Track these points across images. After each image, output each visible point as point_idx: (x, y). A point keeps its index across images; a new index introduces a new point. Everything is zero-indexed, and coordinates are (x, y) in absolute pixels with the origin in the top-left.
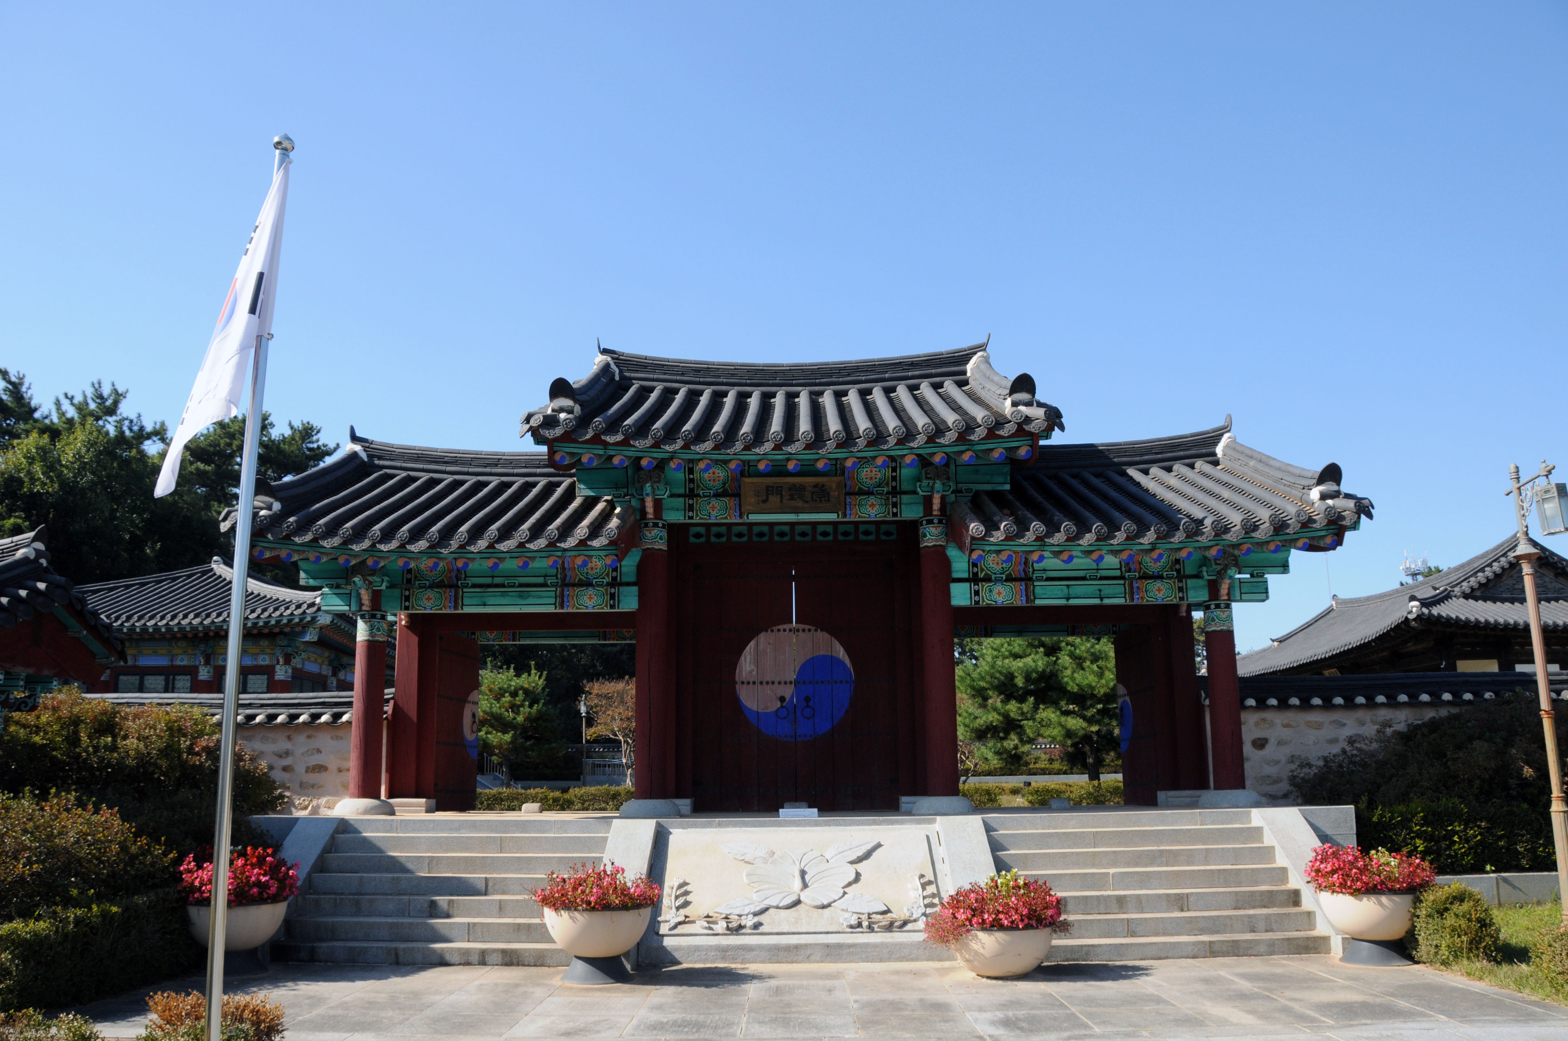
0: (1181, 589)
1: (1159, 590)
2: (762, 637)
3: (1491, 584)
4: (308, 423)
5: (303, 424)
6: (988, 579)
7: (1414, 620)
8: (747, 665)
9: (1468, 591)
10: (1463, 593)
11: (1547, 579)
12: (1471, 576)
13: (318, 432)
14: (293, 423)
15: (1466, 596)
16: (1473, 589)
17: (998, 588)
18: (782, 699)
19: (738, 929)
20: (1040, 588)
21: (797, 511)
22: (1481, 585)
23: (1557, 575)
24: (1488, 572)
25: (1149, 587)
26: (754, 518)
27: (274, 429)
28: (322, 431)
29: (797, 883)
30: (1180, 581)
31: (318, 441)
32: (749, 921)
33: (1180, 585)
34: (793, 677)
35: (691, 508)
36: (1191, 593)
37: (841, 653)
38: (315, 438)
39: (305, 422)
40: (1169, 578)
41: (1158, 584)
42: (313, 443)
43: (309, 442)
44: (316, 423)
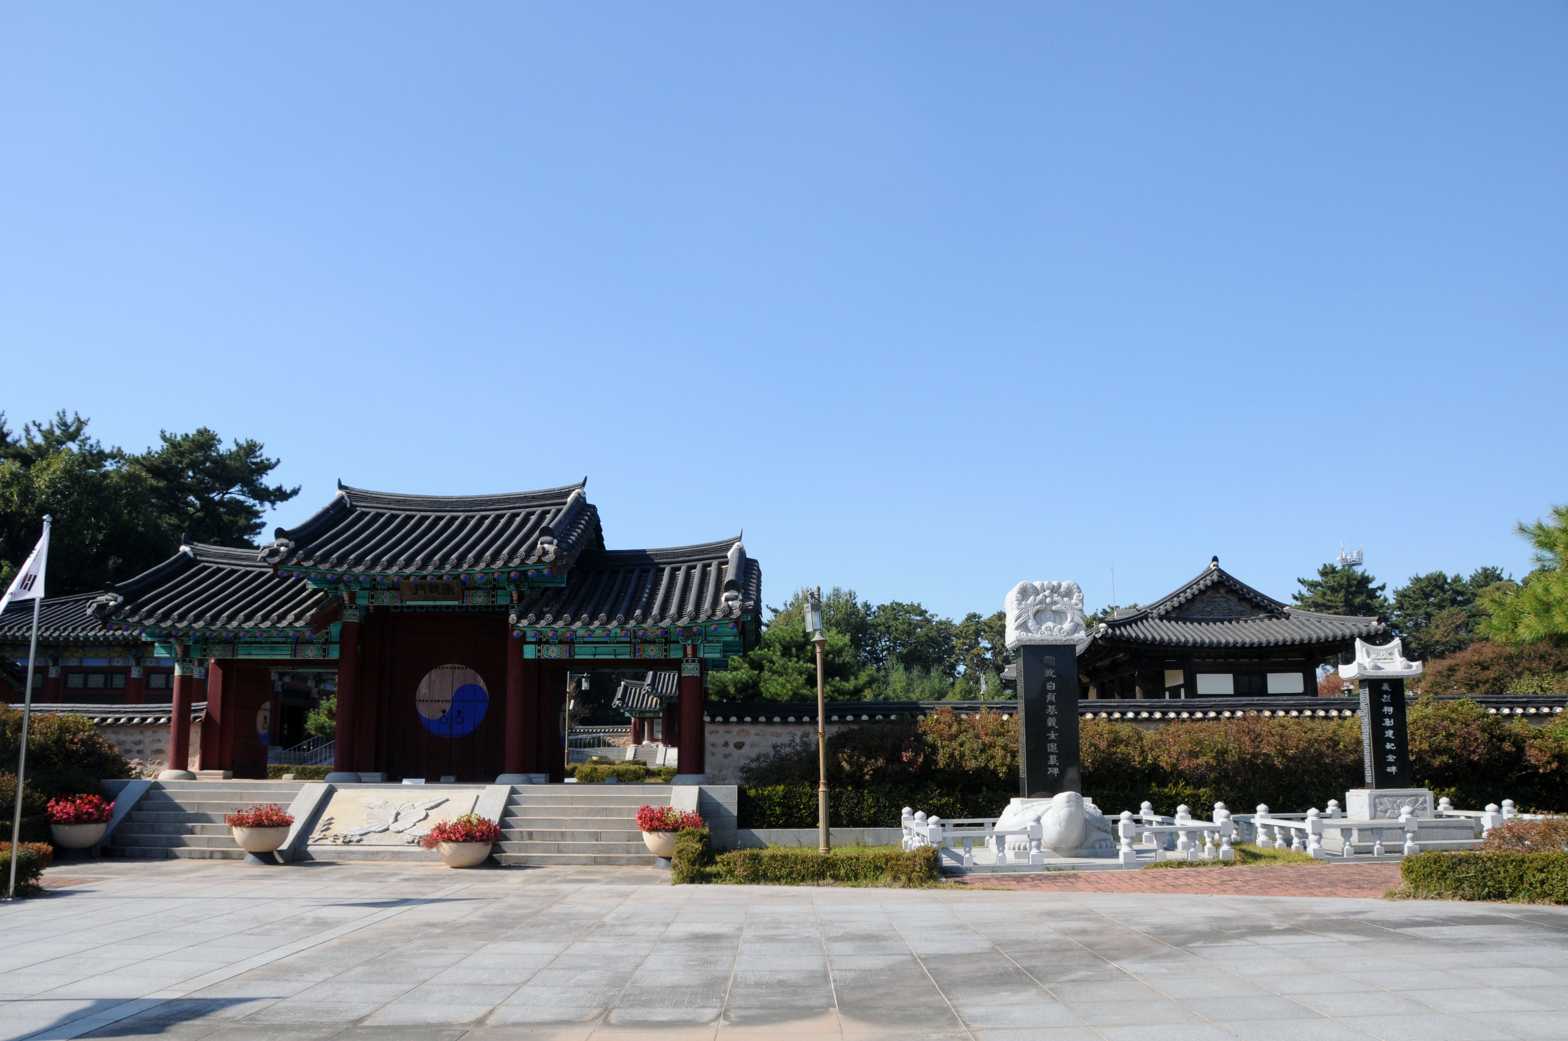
0: (666, 650)
1: (652, 651)
2: (433, 672)
3: (1185, 608)
4: (252, 441)
5: (247, 442)
6: (547, 642)
7: (1100, 638)
8: (423, 689)
9: (1163, 613)
10: (1159, 614)
11: (1232, 603)
12: (1168, 600)
13: (261, 447)
14: (238, 441)
15: (1161, 618)
16: (1167, 612)
17: (552, 648)
18: (444, 711)
19: (348, 843)
20: (578, 648)
21: (435, 600)
22: (1174, 608)
23: (1240, 600)
24: (1182, 599)
25: (646, 648)
26: (409, 603)
27: (222, 444)
28: (264, 447)
29: (392, 819)
30: (666, 645)
31: (261, 455)
32: (355, 839)
33: (666, 647)
34: (450, 698)
35: (373, 597)
36: (672, 653)
37: (481, 683)
38: (258, 453)
39: (248, 439)
40: (659, 643)
41: (652, 647)
42: (256, 457)
43: (253, 458)
44: (258, 440)
